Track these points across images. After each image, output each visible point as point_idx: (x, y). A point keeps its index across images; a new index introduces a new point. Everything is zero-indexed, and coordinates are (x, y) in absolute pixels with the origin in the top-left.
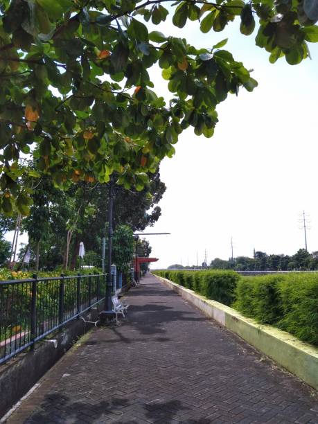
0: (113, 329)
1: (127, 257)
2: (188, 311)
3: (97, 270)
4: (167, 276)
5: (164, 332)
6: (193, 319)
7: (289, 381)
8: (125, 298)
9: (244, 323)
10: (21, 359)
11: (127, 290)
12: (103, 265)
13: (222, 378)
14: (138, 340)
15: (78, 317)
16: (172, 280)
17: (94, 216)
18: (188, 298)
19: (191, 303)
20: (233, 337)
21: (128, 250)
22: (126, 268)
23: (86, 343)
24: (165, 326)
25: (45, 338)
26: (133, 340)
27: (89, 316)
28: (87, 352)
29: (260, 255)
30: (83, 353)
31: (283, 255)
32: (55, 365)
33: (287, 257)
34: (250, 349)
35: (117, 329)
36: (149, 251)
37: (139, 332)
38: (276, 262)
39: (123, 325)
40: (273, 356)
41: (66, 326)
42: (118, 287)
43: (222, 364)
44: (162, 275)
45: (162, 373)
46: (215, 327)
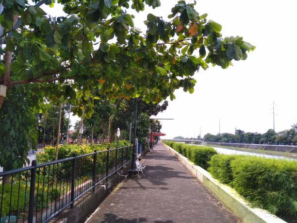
0: (136, 180)
1: (145, 133)
2: (182, 171)
3: (126, 142)
4: (171, 146)
5: (165, 184)
6: (185, 177)
7: (229, 215)
8: (143, 160)
9: (212, 182)
10: (89, 194)
11: (144, 155)
12: (130, 138)
13: (193, 211)
14: (151, 188)
15: (116, 172)
16: (174, 149)
17: (125, 110)
18: (184, 163)
19: (185, 167)
20: (206, 190)
21: (146, 129)
22: (144, 141)
23: (121, 188)
24: (167, 181)
25: (99, 184)
26: (148, 188)
27: (122, 172)
28: (122, 193)
29: (239, 132)
30: (120, 194)
31: (257, 133)
32: (106, 199)
33: (259, 135)
34: (213, 197)
35: (138, 181)
36: (160, 127)
37: (151, 183)
38: (251, 138)
39: (142, 178)
40: (224, 202)
41: (110, 177)
42: (139, 153)
43: (195, 204)
44: (168, 145)
45: (162, 206)
46: (196, 183)
